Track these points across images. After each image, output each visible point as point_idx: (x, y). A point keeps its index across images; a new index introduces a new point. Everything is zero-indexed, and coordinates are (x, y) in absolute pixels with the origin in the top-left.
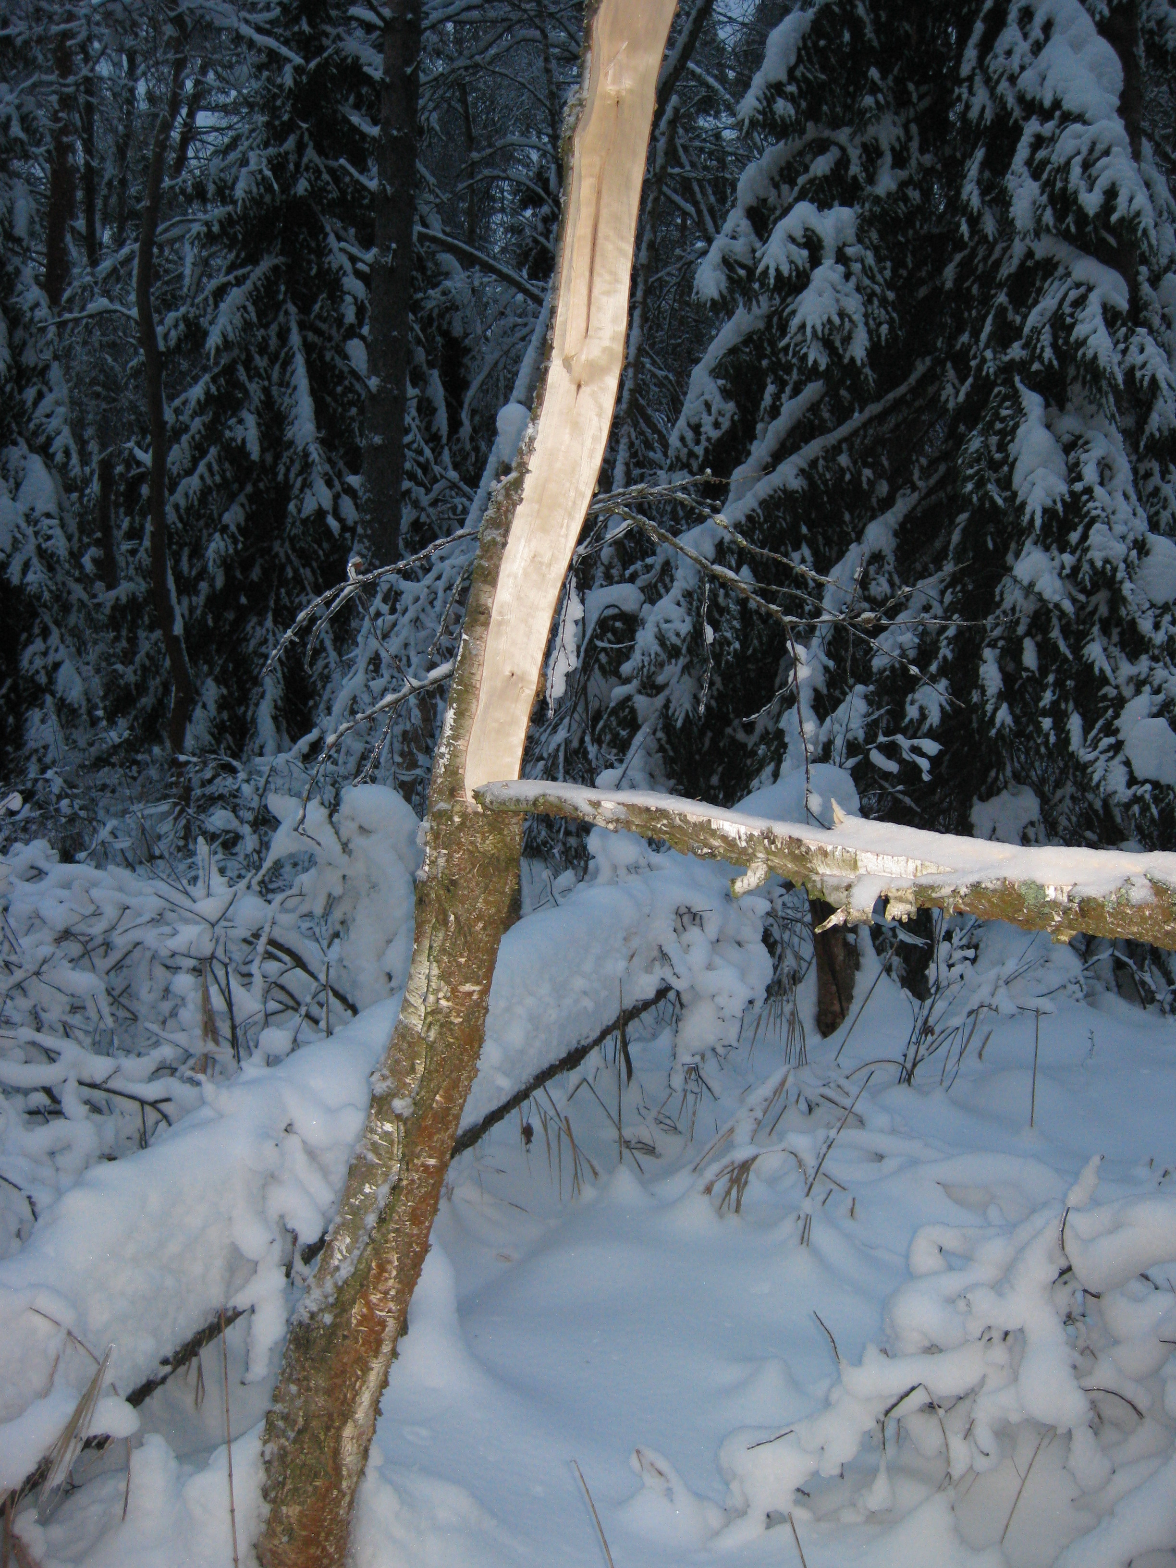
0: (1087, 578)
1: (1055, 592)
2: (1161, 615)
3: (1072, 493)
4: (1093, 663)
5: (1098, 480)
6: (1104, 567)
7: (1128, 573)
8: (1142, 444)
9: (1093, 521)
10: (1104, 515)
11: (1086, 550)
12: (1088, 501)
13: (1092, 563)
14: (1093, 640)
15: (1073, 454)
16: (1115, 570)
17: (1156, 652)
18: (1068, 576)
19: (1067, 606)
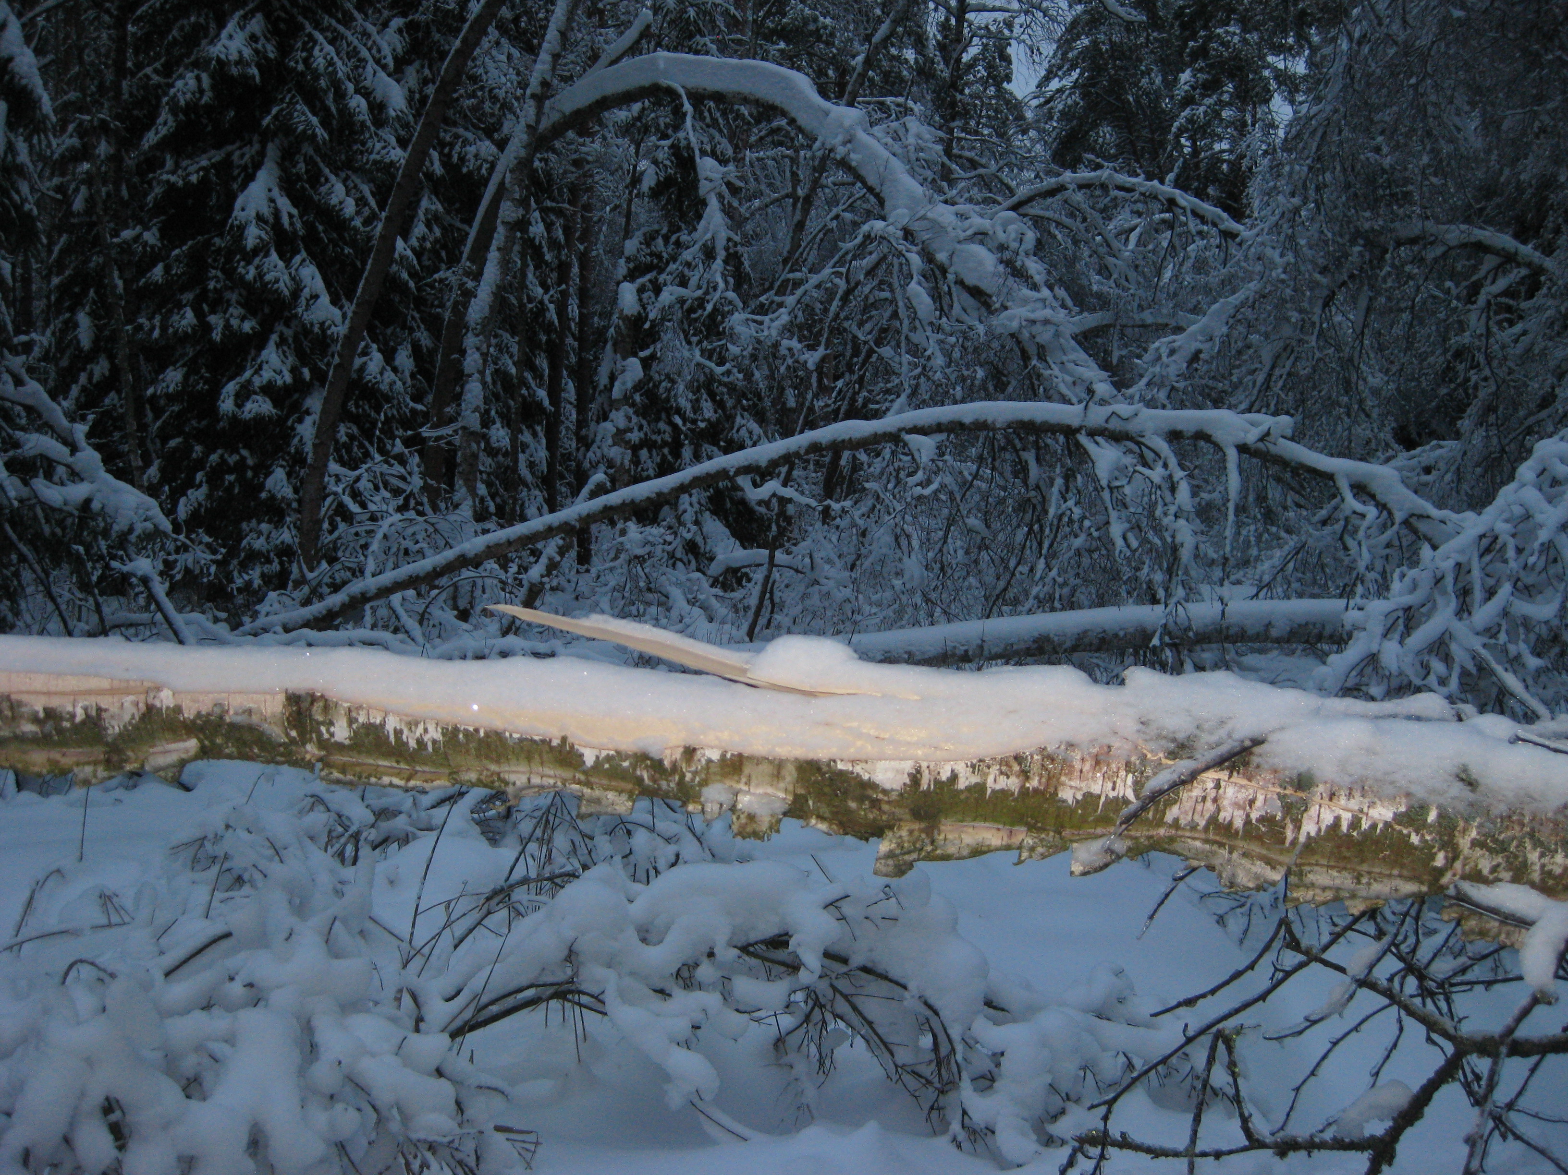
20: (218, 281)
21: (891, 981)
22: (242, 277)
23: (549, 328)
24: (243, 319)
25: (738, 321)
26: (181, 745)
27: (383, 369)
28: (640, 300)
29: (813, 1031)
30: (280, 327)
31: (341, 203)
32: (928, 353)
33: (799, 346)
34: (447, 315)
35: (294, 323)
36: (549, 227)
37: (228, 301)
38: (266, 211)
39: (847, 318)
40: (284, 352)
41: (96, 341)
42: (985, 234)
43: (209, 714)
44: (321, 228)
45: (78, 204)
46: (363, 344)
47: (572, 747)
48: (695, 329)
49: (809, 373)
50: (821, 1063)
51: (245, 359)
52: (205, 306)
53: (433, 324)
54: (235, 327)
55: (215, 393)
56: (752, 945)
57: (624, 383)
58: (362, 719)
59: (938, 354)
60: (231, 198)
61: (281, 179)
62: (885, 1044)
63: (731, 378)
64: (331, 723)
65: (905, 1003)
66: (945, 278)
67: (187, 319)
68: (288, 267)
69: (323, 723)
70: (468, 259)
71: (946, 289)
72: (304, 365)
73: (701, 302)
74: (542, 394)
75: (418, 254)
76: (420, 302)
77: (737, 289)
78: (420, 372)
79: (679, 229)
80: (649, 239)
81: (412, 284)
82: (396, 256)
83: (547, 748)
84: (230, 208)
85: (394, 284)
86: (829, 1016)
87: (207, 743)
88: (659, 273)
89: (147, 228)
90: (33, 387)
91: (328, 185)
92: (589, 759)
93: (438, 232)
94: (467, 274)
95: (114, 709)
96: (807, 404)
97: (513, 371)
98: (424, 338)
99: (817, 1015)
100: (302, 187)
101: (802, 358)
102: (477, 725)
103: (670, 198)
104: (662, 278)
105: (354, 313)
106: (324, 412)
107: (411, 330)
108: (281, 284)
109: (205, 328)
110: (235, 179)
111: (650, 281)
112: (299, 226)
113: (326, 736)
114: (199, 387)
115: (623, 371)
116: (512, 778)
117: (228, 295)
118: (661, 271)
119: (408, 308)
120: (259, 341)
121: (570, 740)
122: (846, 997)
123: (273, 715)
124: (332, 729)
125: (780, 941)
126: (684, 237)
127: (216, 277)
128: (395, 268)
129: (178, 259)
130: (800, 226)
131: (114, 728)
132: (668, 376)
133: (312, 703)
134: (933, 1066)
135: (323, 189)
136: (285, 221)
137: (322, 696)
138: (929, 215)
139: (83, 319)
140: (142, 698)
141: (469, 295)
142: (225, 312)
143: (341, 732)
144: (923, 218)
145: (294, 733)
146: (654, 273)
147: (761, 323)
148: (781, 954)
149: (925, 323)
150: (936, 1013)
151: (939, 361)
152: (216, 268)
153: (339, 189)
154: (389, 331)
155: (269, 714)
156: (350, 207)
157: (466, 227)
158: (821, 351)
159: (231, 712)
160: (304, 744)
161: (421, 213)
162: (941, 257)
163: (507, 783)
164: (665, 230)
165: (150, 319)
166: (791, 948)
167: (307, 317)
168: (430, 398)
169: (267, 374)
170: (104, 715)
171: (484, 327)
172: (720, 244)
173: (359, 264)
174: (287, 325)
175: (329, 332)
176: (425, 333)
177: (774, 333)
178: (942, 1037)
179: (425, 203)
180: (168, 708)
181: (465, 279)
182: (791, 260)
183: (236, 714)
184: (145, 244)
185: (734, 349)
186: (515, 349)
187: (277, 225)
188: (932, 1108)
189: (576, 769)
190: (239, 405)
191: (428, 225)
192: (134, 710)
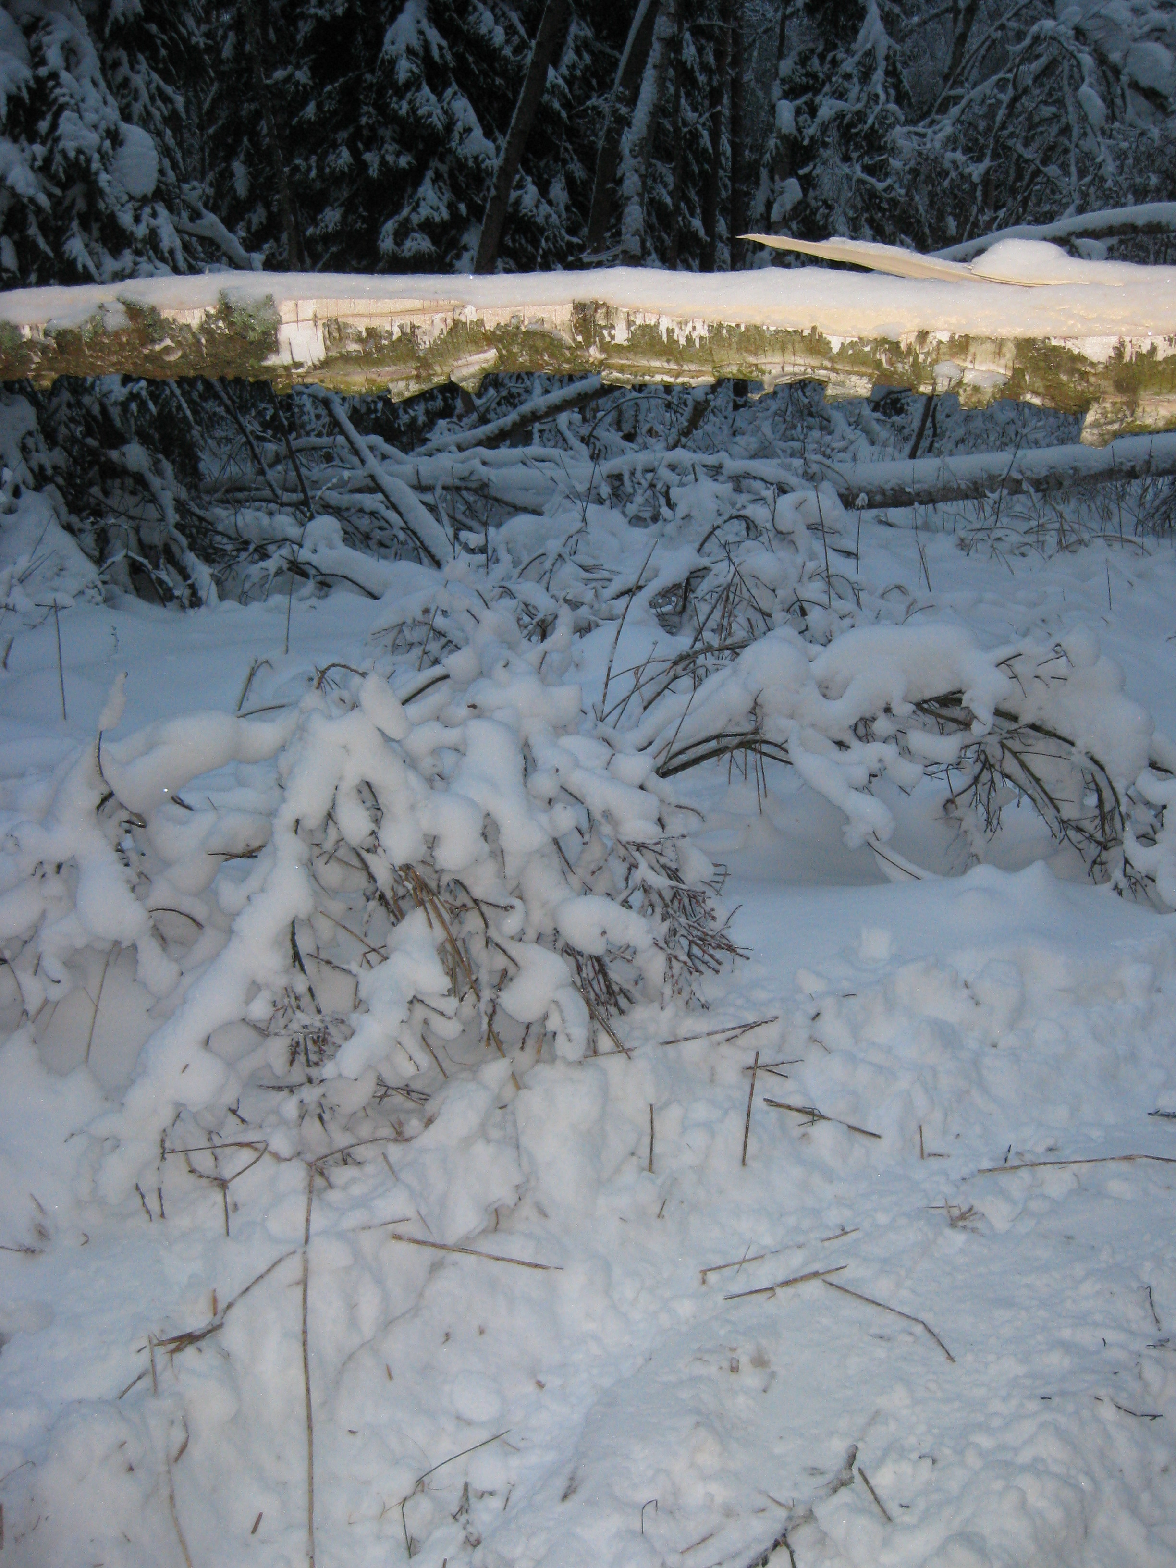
0: (61, 169)
1: (29, 185)
2: (140, 208)
3: (37, 79)
4: (75, 260)
5: (64, 65)
6: (77, 158)
7: (104, 164)
8: (107, 31)
9: (62, 108)
10: (73, 102)
11: (57, 140)
12: (54, 87)
13: (64, 153)
14: (73, 235)
15: (34, 37)
16: (89, 160)
17: (139, 246)
18: (41, 169)
19: (43, 200)
20: (370, 117)
21: (1059, 738)
22: (395, 112)
23: (702, 155)
24: (398, 154)
25: (899, 135)
26: (482, 356)
27: (539, 201)
28: (797, 123)
29: (982, 790)
30: (435, 163)
31: (490, 32)
32: (1098, 160)
33: (964, 158)
34: (601, 144)
35: (449, 158)
36: (700, 50)
37: (382, 138)
38: (416, 44)
39: (1012, 135)
40: (440, 189)
41: (252, 189)
42: (1162, 30)
43: (506, 325)
44: (471, 59)
45: (227, 51)
46: (517, 177)
47: (821, 335)
48: (856, 144)
49: (974, 186)
50: (989, 822)
51: (403, 198)
52: (360, 145)
53: (587, 154)
54: (391, 162)
55: (374, 231)
56: (925, 702)
57: (782, 206)
58: (639, 321)
59: (1109, 160)
60: (380, 32)
61: (429, 10)
62: (1051, 800)
63: (893, 194)
64: (612, 327)
65: (1073, 758)
66: (1118, 80)
67: (345, 157)
68: (440, 99)
69: (605, 327)
70: (621, 84)
71: (1119, 91)
72: (460, 199)
73: (861, 116)
74: (697, 223)
75: (569, 82)
76: (572, 133)
77: (898, 101)
78: (574, 205)
79: (835, 47)
80: (804, 60)
81: (564, 114)
82: (548, 85)
83: (798, 338)
84: (378, 43)
85: (545, 114)
86: (997, 777)
87: (504, 352)
88: (815, 95)
89: (298, 67)
90: (211, 218)
91: (477, 14)
92: (836, 348)
93: (587, 58)
94: (620, 99)
95: (426, 326)
96: (972, 219)
97: (668, 200)
98: (577, 169)
99: (986, 776)
100: (451, 17)
101: (967, 171)
102: (738, 321)
103: (825, 13)
104: (818, 99)
105: (509, 143)
106: (482, 245)
107: (565, 162)
108: (434, 119)
109: (361, 165)
110: (382, 12)
111: (806, 103)
112: (449, 57)
113: (608, 339)
114: (358, 226)
115: (782, 193)
116: (768, 368)
117: (381, 132)
118: (817, 92)
119: (560, 140)
120: (414, 177)
121: (819, 330)
122: (1015, 754)
123: (563, 323)
124: (613, 332)
125: (952, 699)
126: (841, 55)
127: (368, 113)
128: (546, 97)
129: (330, 95)
130: (962, 38)
131: (425, 342)
132: (825, 202)
133: (596, 311)
134: (1097, 821)
135: (472, 19)
136: (436, 53)
137: (604, 304)
138: (1103, 12)
139: (239, 168)
140: (450, 314)
141: (623, 122)
142: (380, 149)
143: (621, 335)
144: (1097, 15)
145: (580, 338)
146: (810, 95)
147: (923, 136)
148: (955, 712)
149: (1096, 129)
150: (1102, 768)
151: (1110, 168)
152: (366, 104)
153: (488, 16)
154: (542, 164)
155: (558, 322)
156: (499, 36)
157: (616, 53)
158: (987, 163)
159: (526, 323)
160: (588, 348)
161: (570, 40)
162: (1115, 57)
163: (763, 372)
164: (820, 48)
165: (306, 159)
166: (964, 704)
167: (461, 151)
168: (585, 231)
169: (425, 211)
170: (417, 331)
171: (642, 148)
172: (881, 52)
173: (510, 95)
174: (442, 160)
175: (483, 166)
176: (579, 165)
177: (938, 145)
178: (1107, 794)
179: (573, 29)
180: (472, 322)
181: (618, 105)
182: (953, 77)
183: (530, 323)
184: (297, 83)
185: (895, 163)
186: (670, 179)
187: (427, 58)
188: (1094, 862)
189: (824, 357)
190: (399, 243)
191: (578, 52)
192: (443, 326)
